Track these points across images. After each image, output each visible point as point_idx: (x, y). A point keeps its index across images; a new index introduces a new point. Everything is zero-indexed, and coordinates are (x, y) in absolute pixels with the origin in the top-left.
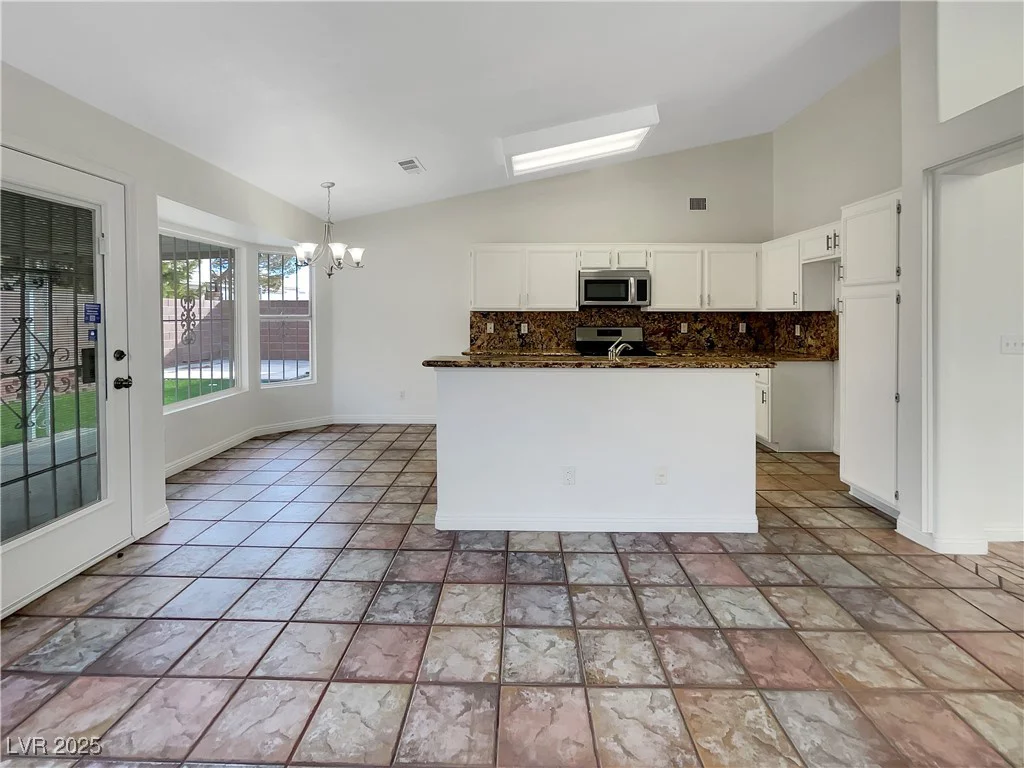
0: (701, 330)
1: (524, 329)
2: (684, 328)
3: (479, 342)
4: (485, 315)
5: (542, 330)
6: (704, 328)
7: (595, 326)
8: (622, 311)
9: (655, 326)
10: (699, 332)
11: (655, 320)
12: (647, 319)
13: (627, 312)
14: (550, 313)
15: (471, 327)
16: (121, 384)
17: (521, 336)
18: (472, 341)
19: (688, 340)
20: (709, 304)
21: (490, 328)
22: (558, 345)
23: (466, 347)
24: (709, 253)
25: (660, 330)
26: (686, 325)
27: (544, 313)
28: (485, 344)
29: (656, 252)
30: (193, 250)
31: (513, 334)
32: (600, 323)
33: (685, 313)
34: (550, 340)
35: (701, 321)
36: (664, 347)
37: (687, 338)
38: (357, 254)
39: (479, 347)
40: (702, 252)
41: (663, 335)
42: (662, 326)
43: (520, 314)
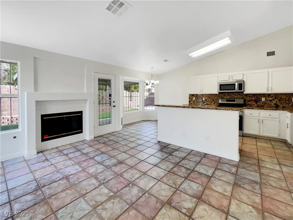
0: (272, 100)
1: (204, 99)
2: (263, 99)
3: (191, 102)
4: (193, 95)
5: (209, 99)
6: (273, 99)
7: (227, 98)
8: (236, 94)
9: (250, 99)
10: (270, 101)
11: (250, 97)
12: (247, 96)
13: (239, 94)
14: (212, 94)
15: (189, 98)
16: (114, 106)
17: (203, 101)
18: (189, 102)
19: (265, 104)
20: (271, 91)
21: (194, 99)
22: (214, 104)
23: (188, 103)
24: (272, 72)
25: (252, 100)
26: (264, 98)
27: (210, 94)
28: (193, 103)
29: (247, 74)
30: (132, 83)
31: (201, 100)
32: (228, 97)
33: (264, 94)
34: (212, 102)
35: (272, 97)
36: (254, 106)
37: (265, 103)
38: (158, 82)
39: (191, 104)
40: (268, 72)
41: (253, 102)
42: (253, 99)
43: (202, 95)
